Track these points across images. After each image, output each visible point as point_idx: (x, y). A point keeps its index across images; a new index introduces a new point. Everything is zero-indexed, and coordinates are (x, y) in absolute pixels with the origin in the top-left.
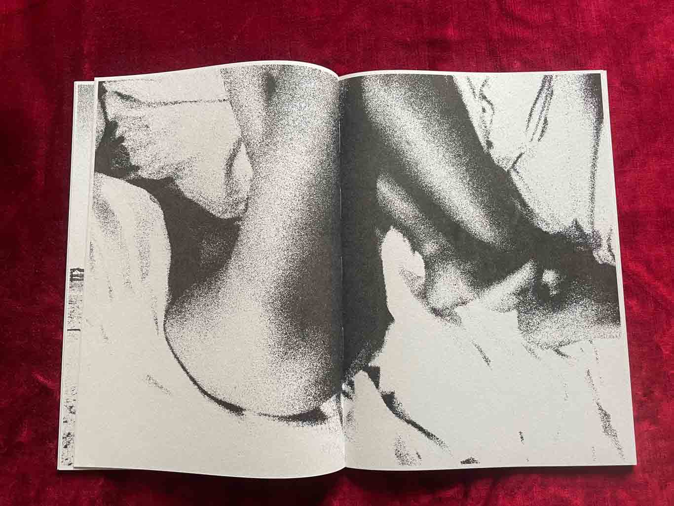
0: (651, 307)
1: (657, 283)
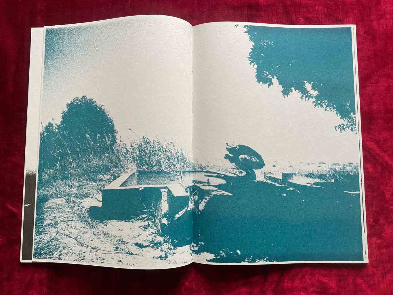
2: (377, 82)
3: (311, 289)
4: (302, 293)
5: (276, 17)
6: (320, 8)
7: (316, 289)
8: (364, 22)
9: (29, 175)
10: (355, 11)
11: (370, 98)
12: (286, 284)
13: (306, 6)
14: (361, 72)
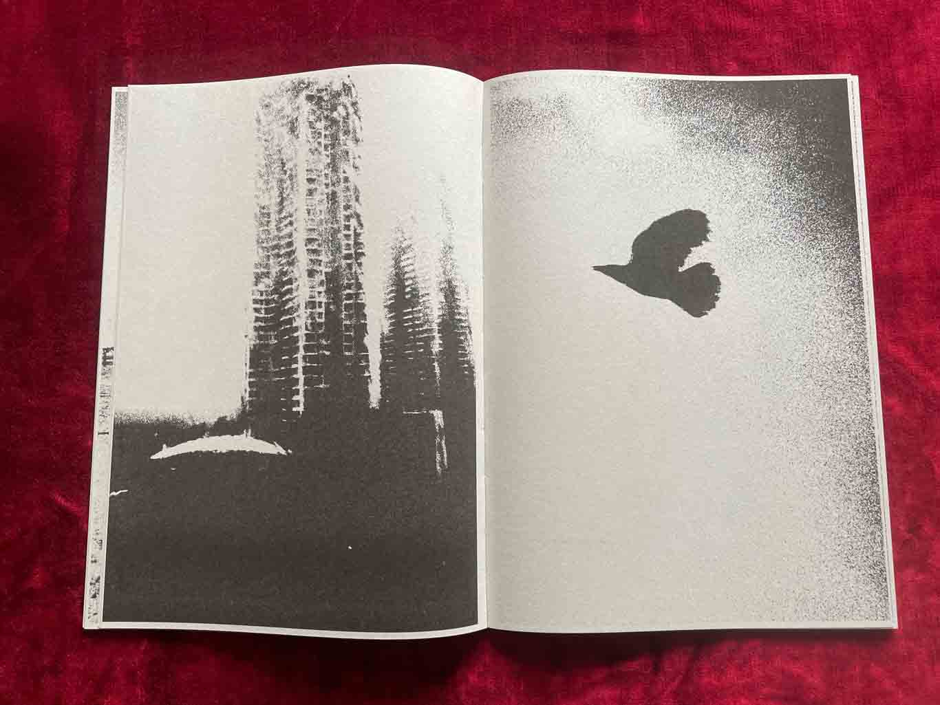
0: (919, 408)
1: (928, 374)
2: (910, 207)
3: (765, 690)
4: (743, 701)
5: (673, 59)
6: (776, 39)
7: (774, 691)
8: (877, 70)
9: (122, 423)
10: (858, 46)
11: (895, 244)
12: (706, 680)
13: (744, 34)
14: (872, 186)
